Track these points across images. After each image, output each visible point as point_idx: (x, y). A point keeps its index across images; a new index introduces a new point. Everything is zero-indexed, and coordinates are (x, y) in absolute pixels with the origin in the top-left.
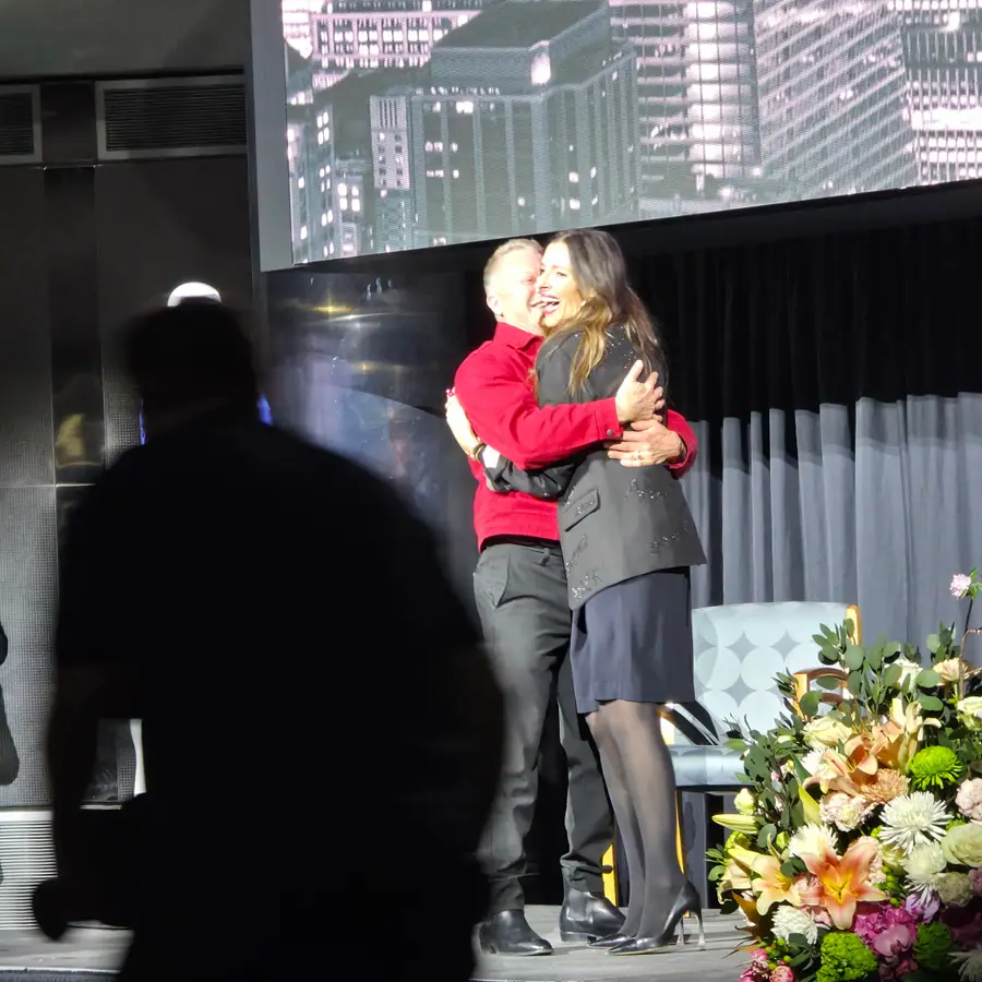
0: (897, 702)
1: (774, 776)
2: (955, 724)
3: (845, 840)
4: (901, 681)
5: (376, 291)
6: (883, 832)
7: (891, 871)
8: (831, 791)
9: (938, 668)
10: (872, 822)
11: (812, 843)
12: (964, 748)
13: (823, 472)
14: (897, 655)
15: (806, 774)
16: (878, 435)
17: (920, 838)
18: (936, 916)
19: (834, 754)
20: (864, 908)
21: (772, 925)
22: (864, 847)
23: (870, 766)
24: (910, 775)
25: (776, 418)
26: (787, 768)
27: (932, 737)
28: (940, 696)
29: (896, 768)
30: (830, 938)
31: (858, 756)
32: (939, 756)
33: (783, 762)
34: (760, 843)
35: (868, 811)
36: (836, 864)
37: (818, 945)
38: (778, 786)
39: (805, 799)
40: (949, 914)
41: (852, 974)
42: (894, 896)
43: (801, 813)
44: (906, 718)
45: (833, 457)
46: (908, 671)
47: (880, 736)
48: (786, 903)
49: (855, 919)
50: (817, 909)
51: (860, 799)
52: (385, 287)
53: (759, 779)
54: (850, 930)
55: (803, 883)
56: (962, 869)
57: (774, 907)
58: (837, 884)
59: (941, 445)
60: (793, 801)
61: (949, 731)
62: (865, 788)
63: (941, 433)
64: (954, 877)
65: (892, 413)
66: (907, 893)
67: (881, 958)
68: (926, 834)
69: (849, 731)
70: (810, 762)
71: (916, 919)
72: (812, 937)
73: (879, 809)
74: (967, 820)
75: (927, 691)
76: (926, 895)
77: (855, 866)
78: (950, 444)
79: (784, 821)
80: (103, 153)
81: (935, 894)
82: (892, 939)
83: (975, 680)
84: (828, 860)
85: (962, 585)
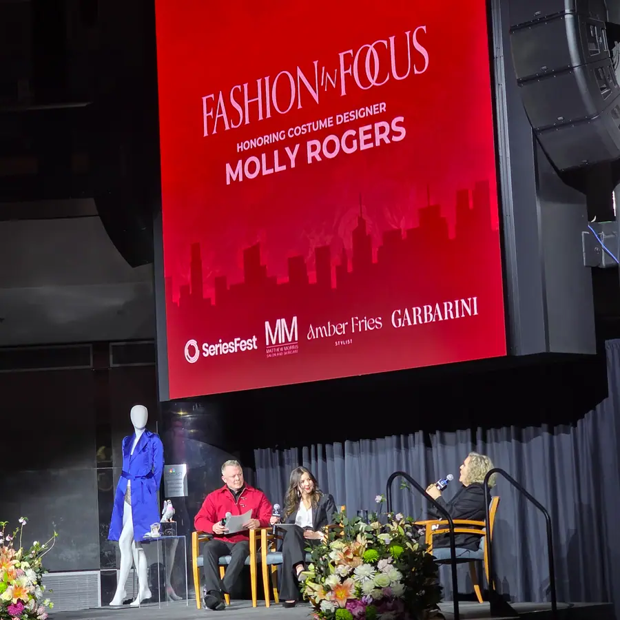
0: (359, 536)
1: (321, 559)
2: (377, 542)
3: (343, 579)
4: (360, 529)
5: (196, 407)
6: (355, 576)
7: (357, 589)
8: (339, 564)
9: (372, 525)
10: (352, 574)
11: (332, 580)
12: (380, 550)
13: (334, 464)
14: (359, 521)
15: (330, 559)
16: (352, 452)
17: (366, 578)
18: (371, 603)
19: (339, 552)
20: (349, 601)
21: (320, 606)
22: (349, 581)
24: (363, 558)
25: (319, 447)
26: (325, 557)
27: (370, 546)
28: (372, 534)
29: (359, 556)
30: (339, 610)
31: (347, 553)
32: (372, 552)
33: (323, 555)
34: (316, 581)
35: (350, 570)
36: (340, 587)
37: (335, 613)
38: (322, 563)
39: (330, 566)
40: (376, 602)
42: (359, 597)
43: (329, 571)
44: (361, 541)
45: (338, 459)
46: (362, 526)
47: (354, 546)
48: (324, 599)
49: (346, 604)
50: (334, 601)
51: (348, 566)
52: (198, 406)
53: (316, 560)
54: (345, 608)
55: (330, 593)
56: (380, 588)
57: (321, 601)
58: (341, 594)
59: (371, 455)
60: (327, 567)
61: (375, 544)
62: (349, 563)
63: (371, 451)
64: (377, 590)
65: (356, 445)
66: (362, 596)
67: (354, 617)
68: (368, 577)
69: (344, 545)
70: (332, 555)
71: (365, 604)
72: (333, 611)
73: (354, 569)
74: (381, 572)
75: (368, 532)
76: (368, 596)
77: (346, 587)
78: (374, 454)
79: (324, 572)
80: (112, 365)
81: (371, 596)
82: (358, 611)
83: (383, 528)
84: (338, 585)
85: (379, 498)
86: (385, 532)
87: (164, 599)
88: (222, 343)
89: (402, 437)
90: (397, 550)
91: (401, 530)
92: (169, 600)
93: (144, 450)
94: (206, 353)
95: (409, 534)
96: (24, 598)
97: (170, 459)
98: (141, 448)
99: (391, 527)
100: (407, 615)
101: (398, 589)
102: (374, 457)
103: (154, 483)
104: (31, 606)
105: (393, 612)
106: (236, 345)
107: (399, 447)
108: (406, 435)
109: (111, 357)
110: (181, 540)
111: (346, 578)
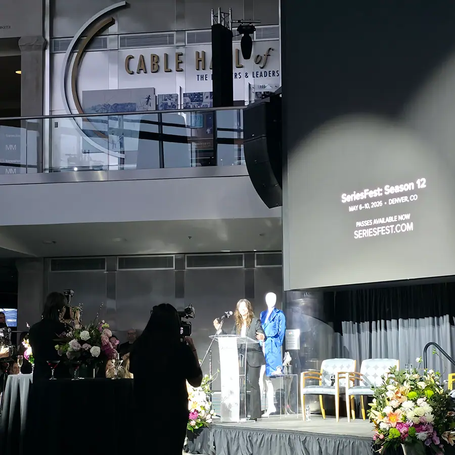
0: (405, 382)
1: (380, 396)
2: (416, 387)
3: (394, 410)
4: (406, 378)
5: (306, 295)
6: (402, 408)
7: (404, 416)
8: (392, 400)
9: (413, 376)
10: (400, 406)
11: (388, 410)
12: (418, 392)
13: (392, 333)
14: (405, 373)
15: (387, 396)
16: (403, 326)
17: (410, 410)
18: (412, 426)
19: (393, 392)
20: (398, 423)
21: (380, 426)
22: (398, 411)
23: (399, 395)
24: (408, 397)
25: (383, 321)
26: (383, 395)
27: (412, 390)
28: (414, 381)
29: (405, 395)
30: (391, 429)
31: (397, 393)
32: (413, 394)
33: (382, 393)
34: (377, 409)
35: (399, 404)
36: (392, 414)
38: (381, 398)
39: (387, 401)
40: (415, 425)
41: (395, 437)
42: (404, 421)
43: (386, 404)
44: (407, 386)
45: (394, 330)
46: (408, 376)
47: (402, 389)
48: (382, 422)
49: (396, 425)
50: (389, 423)
51: (397, 401)
52: (308, 294)
53: (378, 397)
54: (395, 428)
55: (386, 417)
56: (418, 416)
57: (380, 422)
58: (393, 418)
59: (416, 329)
60: (384, 401)
62: (398, 399)
63: (416, 326)
64: (416, 418)
65: (406, 321)
66: (407, 421)
67: (401, 434)
69: (395, 388)
70: (388, 394)
71: (408, 426)
72: (388, 429)
73: (401, 404)
74: (419, 406)
75: (411, 380)
76: (410, 421)
77: (396, 415)
78: (418, 328)
79: (382, 405)
80: (256, 266)
81: (412, 421)
82: (403, 430)
83: (421, 378)
84: (391, 413)
85: (418, 359)
86: (422, 381)
87: (283, 413)
89: (436, 318)
90: (430, 393)
91: (432, 380)
92: (287, 414)
93: (273, 320)
95: (437, 383)
96: (199, 409)
97: (289, 325)
98: (272, 319)
99: (426, 378)
100: (435, 434)
101: (430, 418)
102: (417, 330)
103: (279, 341)
104: (203, 414)
105: (427, 432)
107: (434, 325)
108: (438, 317)
109: (256, 261)
110: (295, 377)
111: (396, 409)
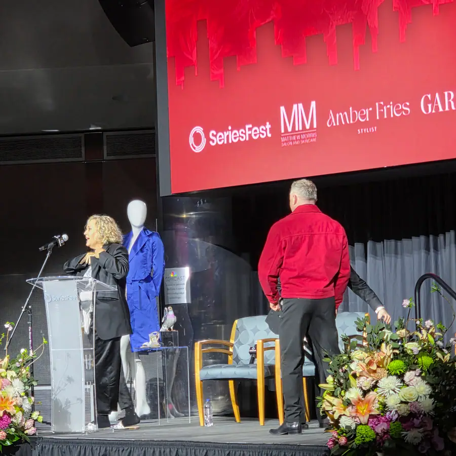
0: (384, 345)
1: (340, 371)
2: (403, 352)
3: (365, 393)
4: (385, 337)
5: (201, 204)
6: (378, 390)
7: (381, 404)
8: (360, 376)
9: (398, 333)
10: (375, 387)
11: (353, 394)
12: (407, 361)
14: (383, 328)
15: (352, 370)
16: (375, 254)
17: (391, 392)
18: (397, 420)
19: (361, 362)
20: (371, 416)
21: (339, 422)
22: (372, 395)
23: (374, 367)
24: (388, 370)
26: (345, 368)
27: (396, 357)
28: (399, 342)
29: (383, 367)
30: (360, 427)
31: (370, 363)
32: (398, 363)
33: (344, 365)
34: (335, 394)
35: (373, 383)
36: (362, 401)
37: (355, 430)
38: (342, 374)
39: (351, 379)
40: (402, 419)
41: (367, 440)
42: (382, 412)
43: (350, 384)
44: (386, 350)
46: (388, 334)
47: (378, 356)
48: (344, 415)
49: (368, 421)
50: (355, 417)
51: (370, 378)
52: (204, 202)
53: (335, 372)
54: (367, 424)
55: (350, 408)
56: (406, 403)
57: (340, 416)
58: (363, 409)
59: (396, 257)
60: (347, 379)
61: (402, 355)
62: (372, 375)
63: (396, 253)
64: (403, 405)
65: (379, 246)
66: (387, 411)
67: (377, 434)
68: (394, 390)
69: (367, 355)
70: (353, 366)
71: (389, 421)
72: (353, 427)
73: (377, 382)
74: (408, 385)
75: (394, 341)
76: (393, 412)
77: (368, 402)
78: (399, 256)
79: (344, 386)
80: (105, 157)
81: (396, 411)
82: (381, 427)
83: (411, 337)
84: (359, 400)
85: (406, 303)
86: (413, 341)
87: (163, 416)
88: (232, 131)
89: (431, 237)
90: (426, 361)
91: (431, 339)
92: (169, 417)
93: (142, 250)
94: (213, 141)
95: (440, 343)
96: (11, 410)
97: (171, 261)
98: (139, 248)
99: (420, 336)
100: (436, 432)
101: (427, 404)
102: (399, 260)
103: (154, 290)
104: (19, 418)
105: (421, 429)
106: (248, 133)
107: (427, 249)
108: (436, 235)
109: (105, 147)
110: (182, 351)
111: (369, 391)
